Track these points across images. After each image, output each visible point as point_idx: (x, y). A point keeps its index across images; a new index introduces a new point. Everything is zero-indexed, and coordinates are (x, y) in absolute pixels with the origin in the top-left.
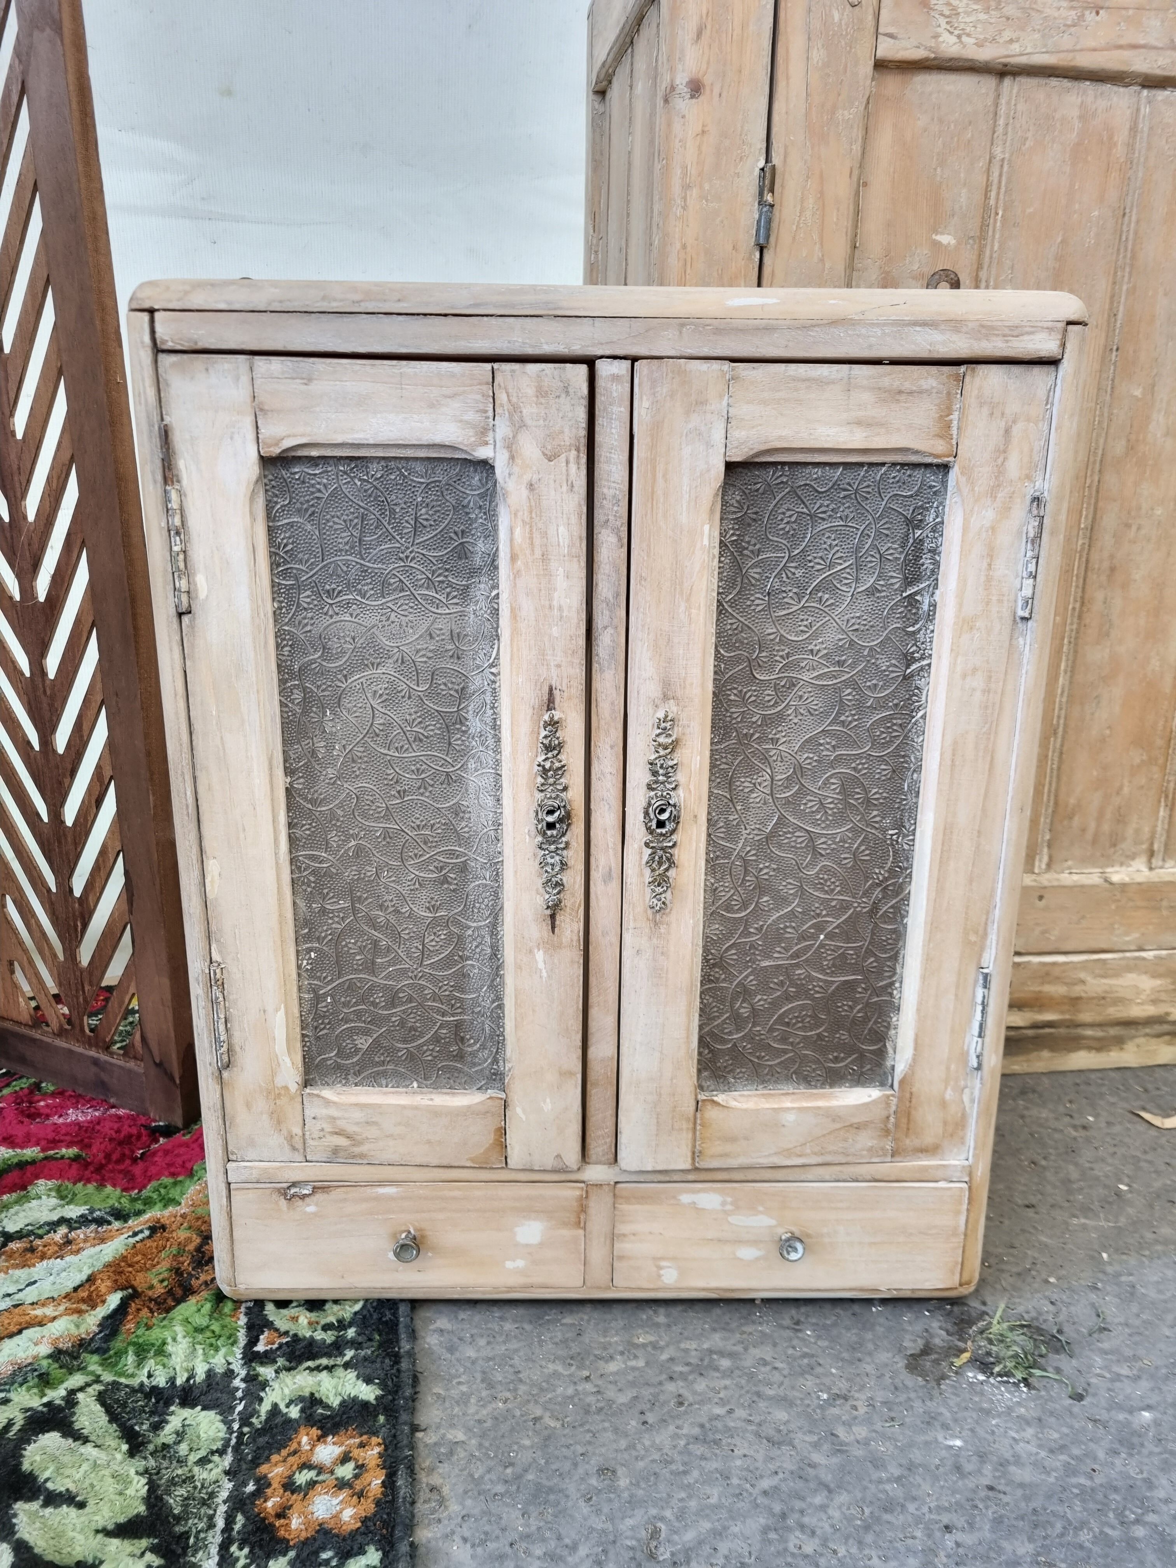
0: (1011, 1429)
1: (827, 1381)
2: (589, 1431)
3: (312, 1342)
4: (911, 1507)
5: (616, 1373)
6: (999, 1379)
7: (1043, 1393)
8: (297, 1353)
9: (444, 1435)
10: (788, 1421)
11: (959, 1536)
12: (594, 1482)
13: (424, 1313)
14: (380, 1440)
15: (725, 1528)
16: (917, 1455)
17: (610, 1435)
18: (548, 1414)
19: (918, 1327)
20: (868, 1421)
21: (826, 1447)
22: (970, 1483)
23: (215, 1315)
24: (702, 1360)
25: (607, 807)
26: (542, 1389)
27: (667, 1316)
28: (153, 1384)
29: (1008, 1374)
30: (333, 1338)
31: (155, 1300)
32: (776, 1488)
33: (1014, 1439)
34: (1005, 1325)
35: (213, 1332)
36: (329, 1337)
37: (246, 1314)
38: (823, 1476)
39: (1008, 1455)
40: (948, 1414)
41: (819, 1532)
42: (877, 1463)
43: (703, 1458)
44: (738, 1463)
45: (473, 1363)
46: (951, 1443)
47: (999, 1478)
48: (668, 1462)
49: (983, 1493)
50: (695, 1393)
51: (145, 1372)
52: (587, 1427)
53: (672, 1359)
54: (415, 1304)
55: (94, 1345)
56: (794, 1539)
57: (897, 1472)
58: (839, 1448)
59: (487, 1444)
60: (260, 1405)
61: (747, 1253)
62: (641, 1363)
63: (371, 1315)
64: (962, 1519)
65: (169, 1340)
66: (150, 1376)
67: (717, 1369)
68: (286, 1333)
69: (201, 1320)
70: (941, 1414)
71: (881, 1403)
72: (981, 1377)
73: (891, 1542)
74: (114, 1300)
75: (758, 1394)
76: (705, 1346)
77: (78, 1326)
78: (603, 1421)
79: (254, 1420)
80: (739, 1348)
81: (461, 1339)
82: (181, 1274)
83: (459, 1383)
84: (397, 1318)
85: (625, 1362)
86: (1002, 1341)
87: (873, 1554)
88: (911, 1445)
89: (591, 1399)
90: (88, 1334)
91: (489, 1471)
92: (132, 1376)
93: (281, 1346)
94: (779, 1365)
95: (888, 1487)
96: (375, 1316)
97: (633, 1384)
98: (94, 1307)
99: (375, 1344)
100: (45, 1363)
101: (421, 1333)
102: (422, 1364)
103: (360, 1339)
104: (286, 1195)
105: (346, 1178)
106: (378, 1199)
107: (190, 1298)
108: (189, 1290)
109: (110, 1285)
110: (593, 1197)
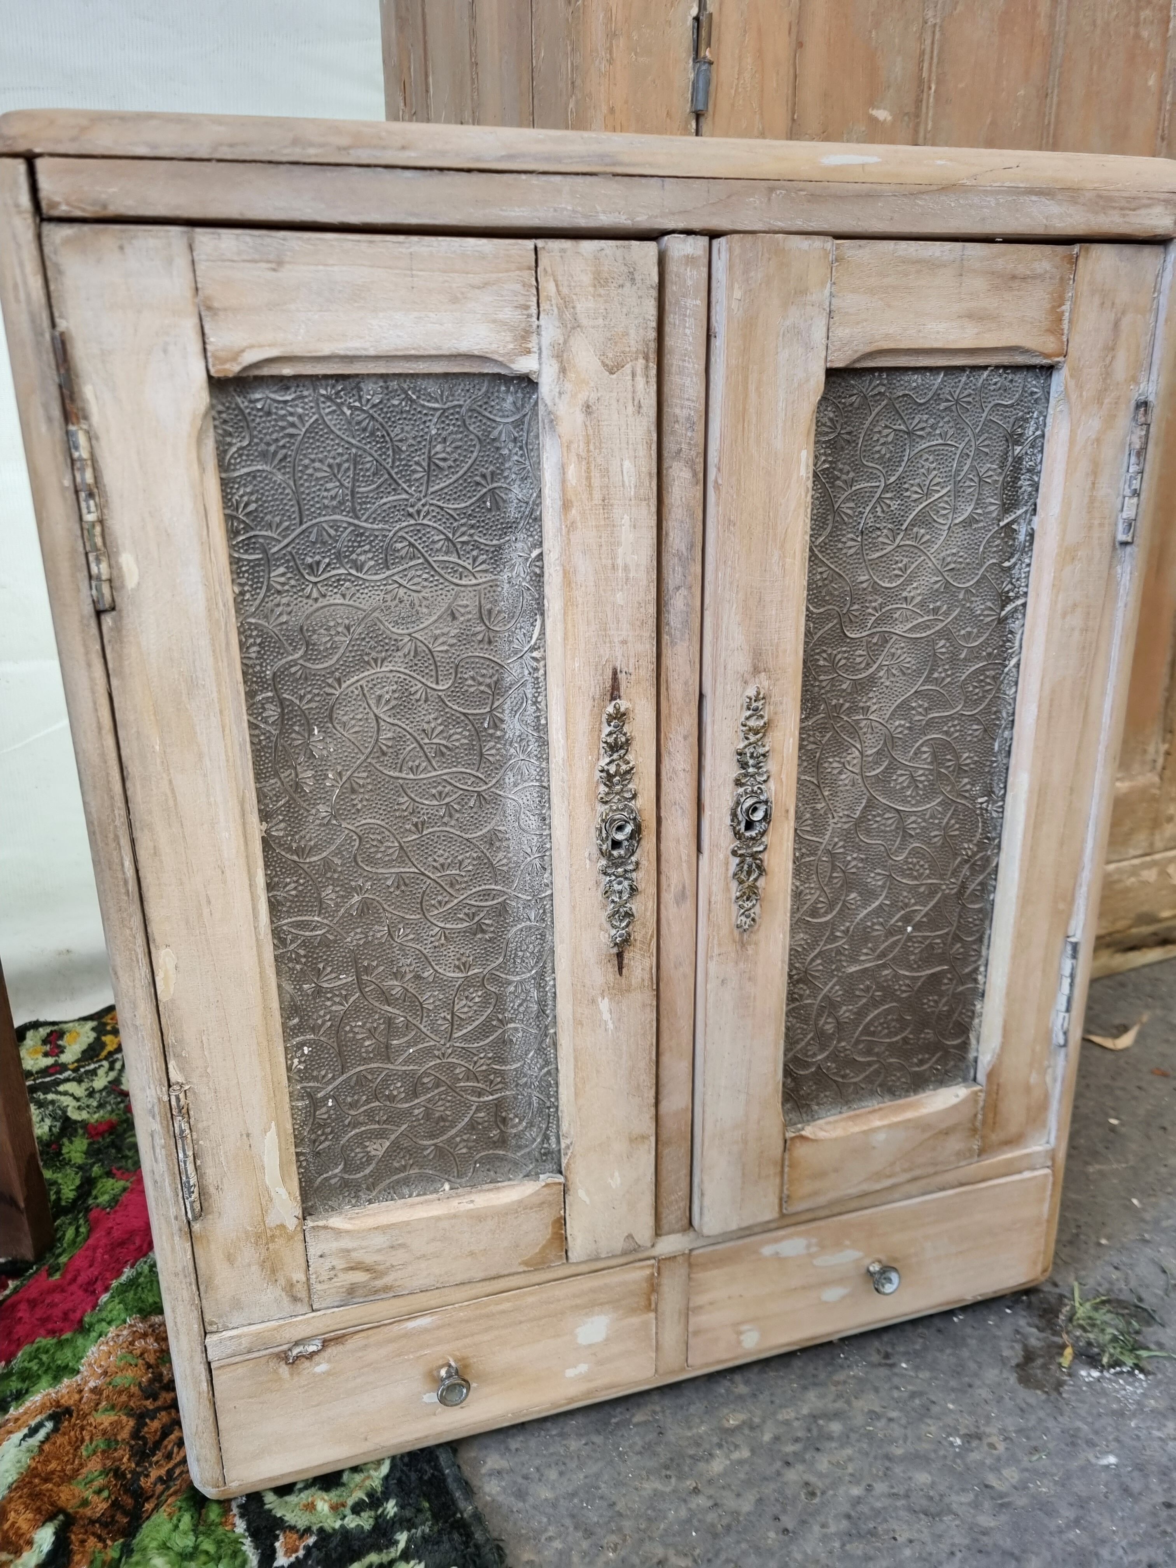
0: (1152, 1428)
1: (949, 1420)
2: (728, 1561)
3: (345, 1532)
4: (1105, 1553)
5: (724, 1474)
6: (1112, 1371)
7: (1160, 1376)
8: (334, 1556)
10: (933, 1483)
13: (469, 1454)
16: (1079, 1487)
18: (671, 1552)
19: (1007, 1329)
20: (1012, 1460)
21: (987, 1505)
22: (1145, 1505)
23: (201, 1528)
24: (809, 1430)
25: (680, 812)
26: (649, 1519)
27: (747, 1382)
29: (1117, 1363)
30: (371, 1521)
31: (98, 1520)
33: (1160, 1439)
34: (1088, 1305)
35: (207, 1553)
36: (365, 1521)
37: (242, 1516)
38: (1001, 1542)
39: (1164, 1460)
40: (1085, 1427)
42: (1046, 1507)
43: (867, 1558)
45: (554, 1506)
46: (1104, 1462)
47: (1169, 1488)
49: (1164, 1513)
50: (821, 1475)
52: (723, 1556)
53: (777, 1439)
54: (454, 1446)
57: (1070, 1514)
58: (1001, 1503)
61: (832, 1294)
62: (745, 1453)
63: (408, 1476)
67: (830, 1438)
68: (308, 1530)
69: (184, 1541)
70: (1078, 1429)
71: (1016, 1432)
72: (1095, 1374)
74: (45, 1538)
75: (888, 1457)
76: (805, 1411)
78: (738, 1542)
80: (840, 1405)
81: (526, 1477)
82: (124, 1475)
83: (550, 1539)
84: (441, 1471)
85: (727, 1457)
86: (1093, 1326)
88: (1068, 1476)
89: (711, 1517)
93: (308, 1549)
94: (894, 1414)
95: (1071, 1535)
96: (413, 1476)
97: (748, 1483)
98: (17, 1553)
99: (428, 1514)
101: (475, 1482)
102: (496, 1525)
103: (408, 1513)
104: (287, 1358)
105: (366, 1320)
106: (408, 1335)
107: (148, 1506)
108: (140, 1496)
109: (30, 1516)
110: (666, 1273)
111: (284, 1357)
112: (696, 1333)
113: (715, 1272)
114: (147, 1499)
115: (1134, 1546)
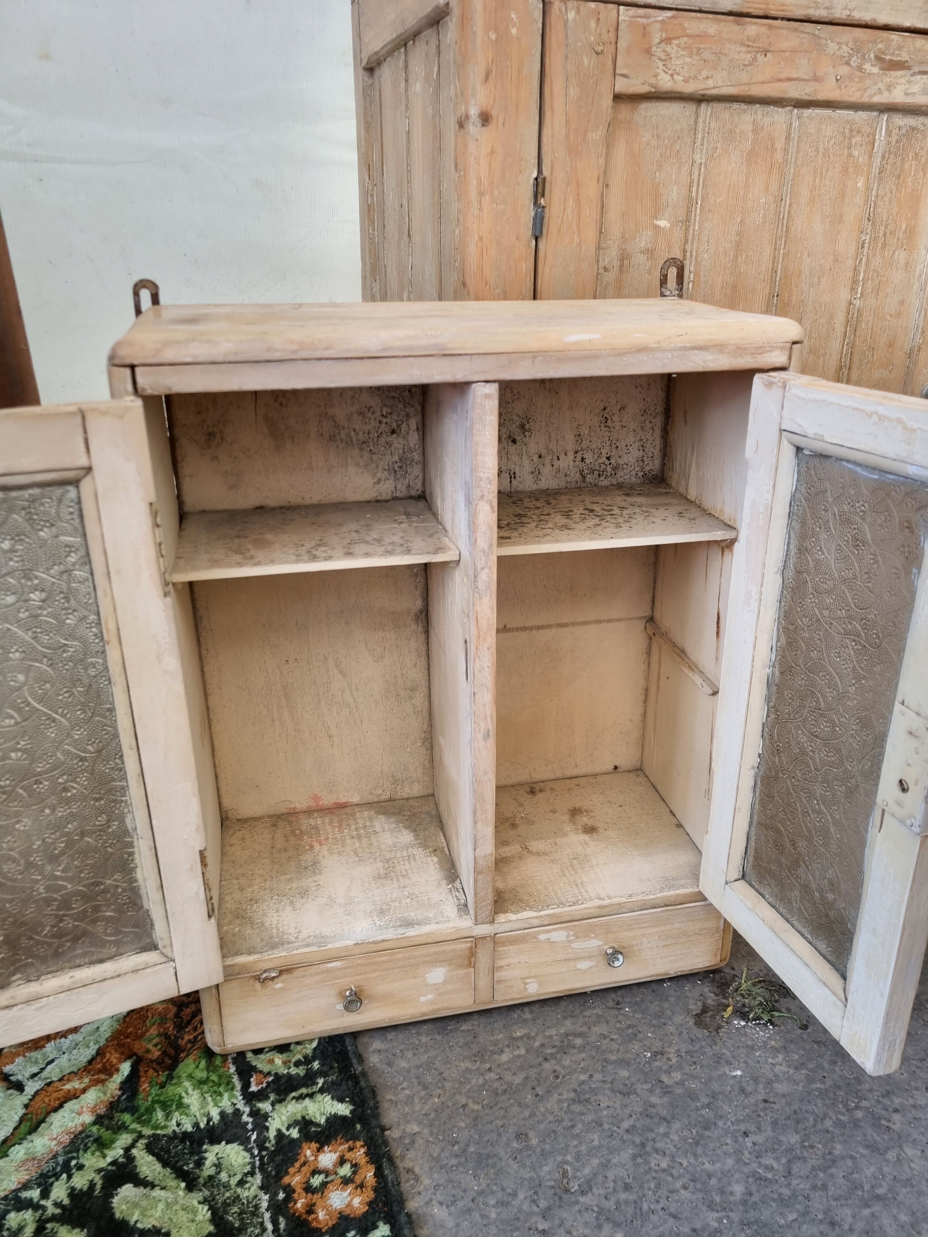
0: (768, 1057)
1: (647, 1043)
2: (501, 1108)
3: (289, 1077)
4: (720, 1123)
5: (509, 1062)
6: (754, 1022)
7: (783, 1028)
8: (282, 1088)
9: (404, 1129)
10: (629, 1076)
11: (752, 1138)
12: (515, 1144)
13: (363, 1040)
14: (362, 1143)
15: (609, 1161)
16: (716, 1086)
17: (515, 1109)
18: (470, 1101)
19: (696, 994)
20: (680, 1067)
21: (658, 1091)
22: (752, 1100)
23: (211, 1068)
24: (563, 1042)
26: (461, 1083)
27: (531, 1012)
28: (183, 1130)
29: (758, 1018)
30: (304, 1071)
31: (155, 1061)
32: (634, 1126)
33: (772, 1064)
34: (750, 983)
35: (213, 1081)
36: (301, 1071)
37: (234, 1063)
38: (661, 1112)
39: (771, 1076)
40: (728, 1053)
41: (667, 1152)
42: (692, 1096)
43: (582, 1114)
44: (605, 1113)
45: (408, 1071)
46: (734, 1074)
47: (769, 1092)
48: (560, 1121)
49: (762, 1105)
50: (564, 1067)
51: (174, 1122)
52: (500, 1105)
53: (542, 1045)
54: (355, 1035)
55: (123, 1105)
56: (654, 1160)
57: (706, 1100)
58: (667, 1091)
59: (435, 1131)
60: (268, 1132)
61: (584, 965)
62: (523, 1052)
63: (327, 1049)
64: (753, 1126)
65: (184, 1094)
66: (178, 1125)
67: (574, 1047)
68: (269, 1074)
69: (201, 1074)
70: (723, 1054)
71: (686, 1052)
72: (743, 1023)
73: (713, 1150)
74: (126, 1068)
75: (606, 1060)
76: (562, 1031)
77: (105, 1094)
78: (509, 1099)
79: (267, 1145)
80: (585, 1029)
81: (394, 1055)
82: (170, 1037)
83: (403, 1089)
84: (346, 1048)
85: (512, 1053)
86: (750, 995)
87: (705, 1160)
88: (710, 1079)
89: (497, 1084)
90: (113, 1097)
91: (443, 1150)
92: (165, 1127)
93: (269, 1084)
94: (615, 1037)
96: (330, 1049)
97: (521, 1068)
98: (111, 1075)
99: (336, 1070)
100: (95, 1129)
101: (365, 1055)
102: (374, 1079)
103: (325, 1069)
104: (259, 979)
105: (304, 961)
106: (328, 971)
107: (182, 1055)
108: (179, 1049)
109: (117, 1056)
110: (480, 946)
111: (257, 978)
112: (499, 982)
113: (510, 947)
114: (183, 1051)
115: (738, 1122)
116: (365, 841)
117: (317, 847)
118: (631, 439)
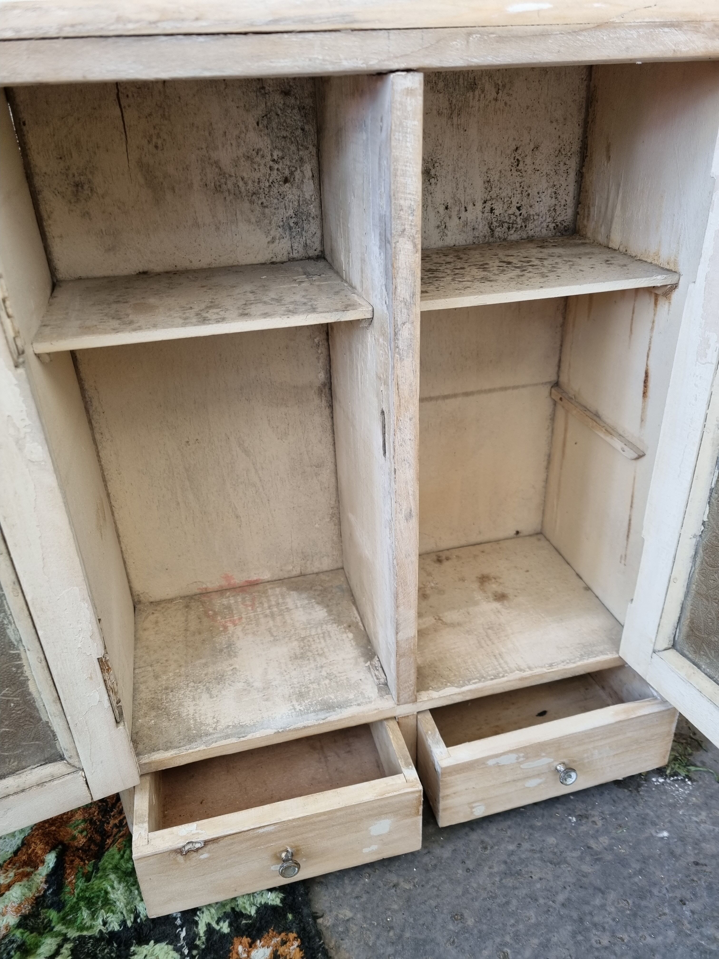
0: (692, 815)
1: (570, 806)
2: (434, 886)
4: (655, 891)
6: (672, 778)
9: (337, 916)
10: (557, 844)
11: (691, 905)
12: (451, 927)
14: (295, 935)
15: (549, 940)
16: (644, 850)
17: (447, 886)
18: (401, 880)
20: (606, 832)
21: (588, 859)
22: (683, 863)
25: (407, 465)
28: (110, 929)
29: (676, 774)
31: (81, 848)
32: (569, 899)
33: (696, 822)
38: (594, 882)
39: (697, 835)
40: (652, 813)
41: (607, 927)
42: (623, 862)
43: (515, 888)
44: (538, 886)
46: (661, 835)
47: (698, 853)
48: (494, 897)
49: (693, 869)
50: (491, 837)
51: (100, 921)
52: (431, 884)
55: (49, 902)
56: (594, 936)
57: (637, 866)
58: (597, 858)
59: (369, 916)
60: (197, 927)
64: (688, 892)
65: (109, 889)
66: (105, 923)
70: (647, 814)
71: (610, 815)
72: (661, 780)
73: (653, 922)
74: (51, 859)
75: (532, 827)
77: (30, 890)
78: (440, 876)
79: (198, 942)
82: (95, 823)
87: (645, 934)
88: (638, 842)
89: (426, 860)
90: (39, 892)
91: (378, 937)
92: (91, 927)
95: (636, 880)
97: (449, 840)
98: (36, 867)
100: (18, 933)
107: (109, 841)
108: (105, 835)
109: (42, 846)
114: (108, 837)
115: (673, 888)
116: (278, 619)
117: (231, 627)
118: (543, 185)
